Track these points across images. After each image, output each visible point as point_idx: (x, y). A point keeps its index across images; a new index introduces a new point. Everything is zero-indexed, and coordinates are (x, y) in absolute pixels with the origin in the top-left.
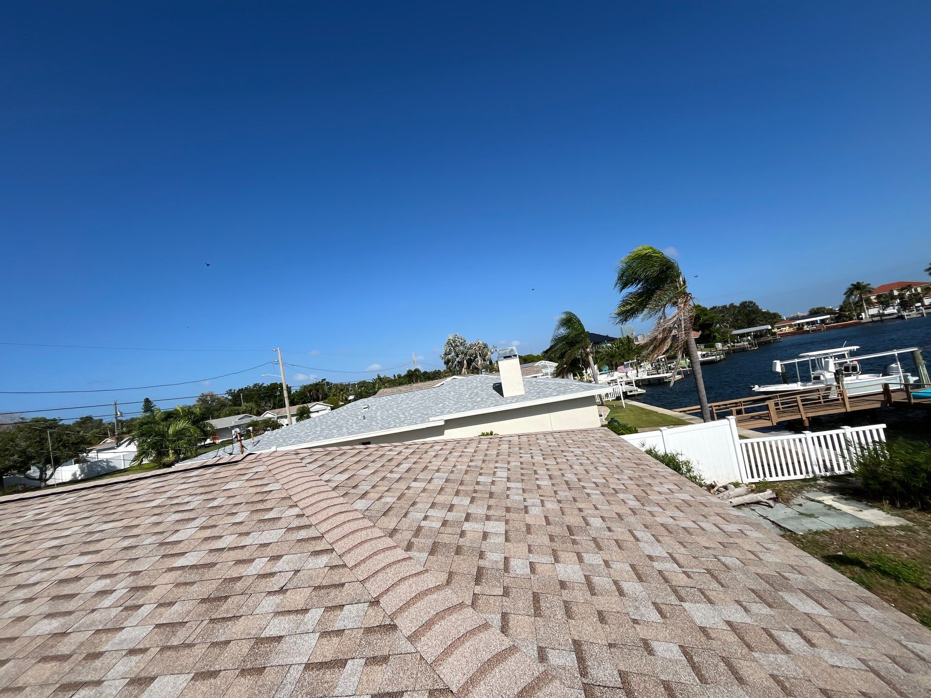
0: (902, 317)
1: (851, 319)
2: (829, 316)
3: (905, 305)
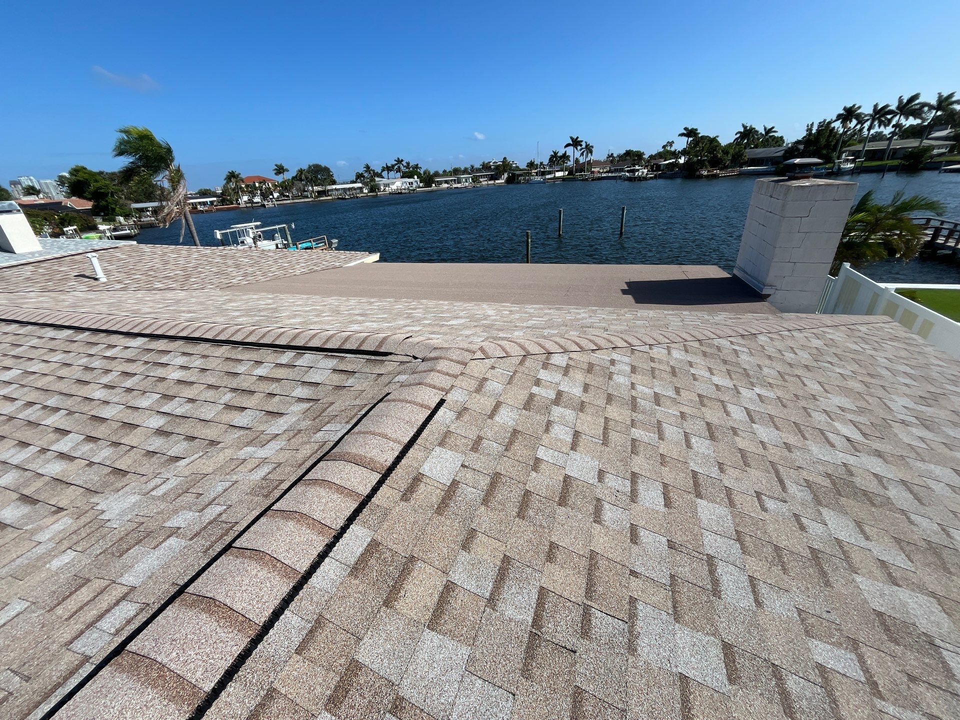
0: (264, 206)
1: (232, 204)
2: (215, 199)
3: (264, 196)
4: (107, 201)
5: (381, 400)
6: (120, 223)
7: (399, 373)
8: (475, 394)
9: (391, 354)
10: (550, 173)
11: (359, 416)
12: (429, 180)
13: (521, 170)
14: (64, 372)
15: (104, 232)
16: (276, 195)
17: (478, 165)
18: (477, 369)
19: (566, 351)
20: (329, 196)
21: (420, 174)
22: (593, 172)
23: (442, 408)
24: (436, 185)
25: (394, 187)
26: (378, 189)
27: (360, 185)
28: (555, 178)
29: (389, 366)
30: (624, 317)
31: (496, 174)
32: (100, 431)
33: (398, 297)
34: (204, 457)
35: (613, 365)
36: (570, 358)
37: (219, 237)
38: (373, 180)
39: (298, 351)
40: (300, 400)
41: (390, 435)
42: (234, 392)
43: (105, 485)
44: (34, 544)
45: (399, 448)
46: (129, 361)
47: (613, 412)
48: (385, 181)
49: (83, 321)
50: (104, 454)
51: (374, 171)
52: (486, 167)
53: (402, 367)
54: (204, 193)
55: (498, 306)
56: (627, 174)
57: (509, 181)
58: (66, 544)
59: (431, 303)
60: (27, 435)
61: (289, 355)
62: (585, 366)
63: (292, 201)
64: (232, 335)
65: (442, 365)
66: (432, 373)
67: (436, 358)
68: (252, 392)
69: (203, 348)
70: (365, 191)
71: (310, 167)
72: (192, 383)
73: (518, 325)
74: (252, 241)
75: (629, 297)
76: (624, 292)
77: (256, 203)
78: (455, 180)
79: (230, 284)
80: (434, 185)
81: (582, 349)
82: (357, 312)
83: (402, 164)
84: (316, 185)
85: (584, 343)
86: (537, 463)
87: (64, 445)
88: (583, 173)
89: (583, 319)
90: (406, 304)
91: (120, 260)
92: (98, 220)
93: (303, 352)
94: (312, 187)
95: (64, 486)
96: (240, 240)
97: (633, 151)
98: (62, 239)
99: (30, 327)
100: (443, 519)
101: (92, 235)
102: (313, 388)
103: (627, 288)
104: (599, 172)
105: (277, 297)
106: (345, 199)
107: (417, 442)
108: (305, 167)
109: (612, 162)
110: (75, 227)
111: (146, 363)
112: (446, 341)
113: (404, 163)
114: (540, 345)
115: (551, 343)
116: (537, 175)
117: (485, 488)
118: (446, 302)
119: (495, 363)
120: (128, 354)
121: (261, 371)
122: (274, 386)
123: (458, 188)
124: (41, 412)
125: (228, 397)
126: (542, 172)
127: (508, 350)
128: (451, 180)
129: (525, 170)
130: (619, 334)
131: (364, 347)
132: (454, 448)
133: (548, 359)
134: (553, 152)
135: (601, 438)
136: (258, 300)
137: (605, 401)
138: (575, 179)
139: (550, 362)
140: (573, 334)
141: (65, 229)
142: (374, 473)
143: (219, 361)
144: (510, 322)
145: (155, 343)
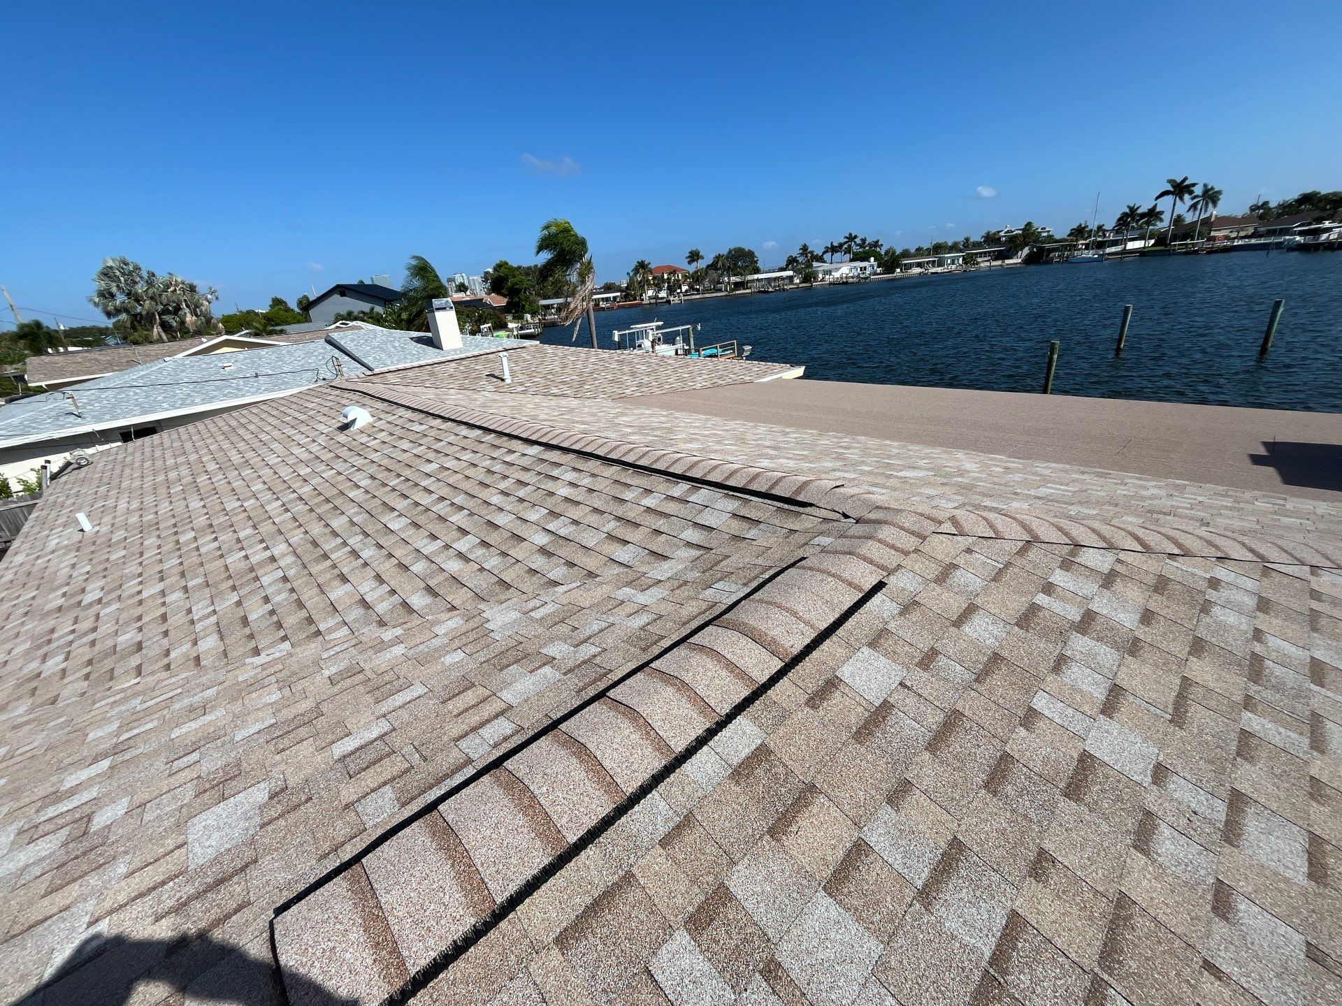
0: (669, 302)
1: (635, 299)
2: (619, 294)
3: (671, 290)
4: (519, 298)
5: (793, 565)
6: (527, 320)
7: (821, 534)
8: (933, 584)
9: (811, 505)
10: (1115, 243)
11: (761, 580)
12: (892, 263)
13: (1057, 241)
14: (470, 472)
15: (512, 330)
16: (684, 288)
17: (977, 237)
18: (943, 548)
19: (1110, 547)
20: (748, 288)
21: (880, 255)
22: (1214, 238)
23: (879, 594)
24: (901, 270)
25: (837, 275)
26: (814, 278)
27: (790, 273)
28: (1125, 252)
29: (806, 522)
30: (1250, 507)
31: (1008, 250)
32: (493, 538)
33: (824, 429)
34: (582, 588)
35: (1215, 589)
36: (1118, 561)
37: (616, 339)
38: (809, 265)
39: (693, 484)
40: (689, 544)
41: (801, 614)
42: (618, 521)
43: (491, 594)
44: (433, 635)
45: (811, 635)
46: (525, 469)
47: (1202, 670)
48: (826, 266)
49: (491, 422)
50: (493, 562)
51: (812, 252)
52: (991, 239)
53: (825, 526)
54: (609, 288)
55: (983, 457)
56: (1298, 238)
57: (1029, 260)
58: (457, 643)
59: (872, 443)
60: (436, 528)
61: (684, 487)
62: (1151, 580)
63: (701, 296)
64: (625, 455)
65: (886, 533)
66: (870, 542)
67: (879, 522)
68: (637, 525)
69: (593, 465)
70: (797, 281)
71: (730, 252)
72: (579, 503)
73: (1019, 491)
74: (650, 344)
75: (1270, 471)
76: (1256, 460)
77: (663, 298)
78: (934, 262)
79: (623, 395)
80: (898, 270)
81: (1147, 549)
82: (768, 443)
83: (855, 242)
84: (734, 275)
85: (1152, 539)
86: (1030, 718)
87: (463, 545)
88: (1188, 241)
89: (1153, 497)
90: (835, 440)
91: (525, 361)
92: (509, 317)
93: (700, 485)
94: (729, 277)
95: (459, 586)
96: (638, 343)
97: (1319, 193)
98: (478, 337)
99: (450, 423)
100: (863, 750)
101: (502, 333)
102: (706, 533)
103: (1266, 454)
104: (1227, 238)
105: (671, 414)
106: (768, 292)
107: (837, 632)
108: (725, 252)
109: (1261, 217)
110: (490, 325)
111: (539, 474)
112: (897, 500)
113: (858, 241)
114: (1060, 529)
115: (1082, 529)
116: (1087, 248)
117: (934, 727)
118: (896, 444)
119: (974, 544)
120: (525, 462)
121: (649, 501)
122: (661, 522)
123: (937, 273)
124: (449, 509)
125: (611, 526)
126: (1100, 241)
127: (1000, 528)
128: (928, 263)
129: (1065, 240)
130: (1236, 535)
131: (777, 491)
132: (892, 655)
133: (1072, 554)
134: (1129, 207)
135: (1170, 711)
136: (651, 416)
137: (1187, 649)
138: (1169, 253)
139: (1078, 560)
140: (1131, 522)
141: (482, 327)
142: (774, 657)
143: (608, 482)
144: (1005, 485)
145: (549, 453)
